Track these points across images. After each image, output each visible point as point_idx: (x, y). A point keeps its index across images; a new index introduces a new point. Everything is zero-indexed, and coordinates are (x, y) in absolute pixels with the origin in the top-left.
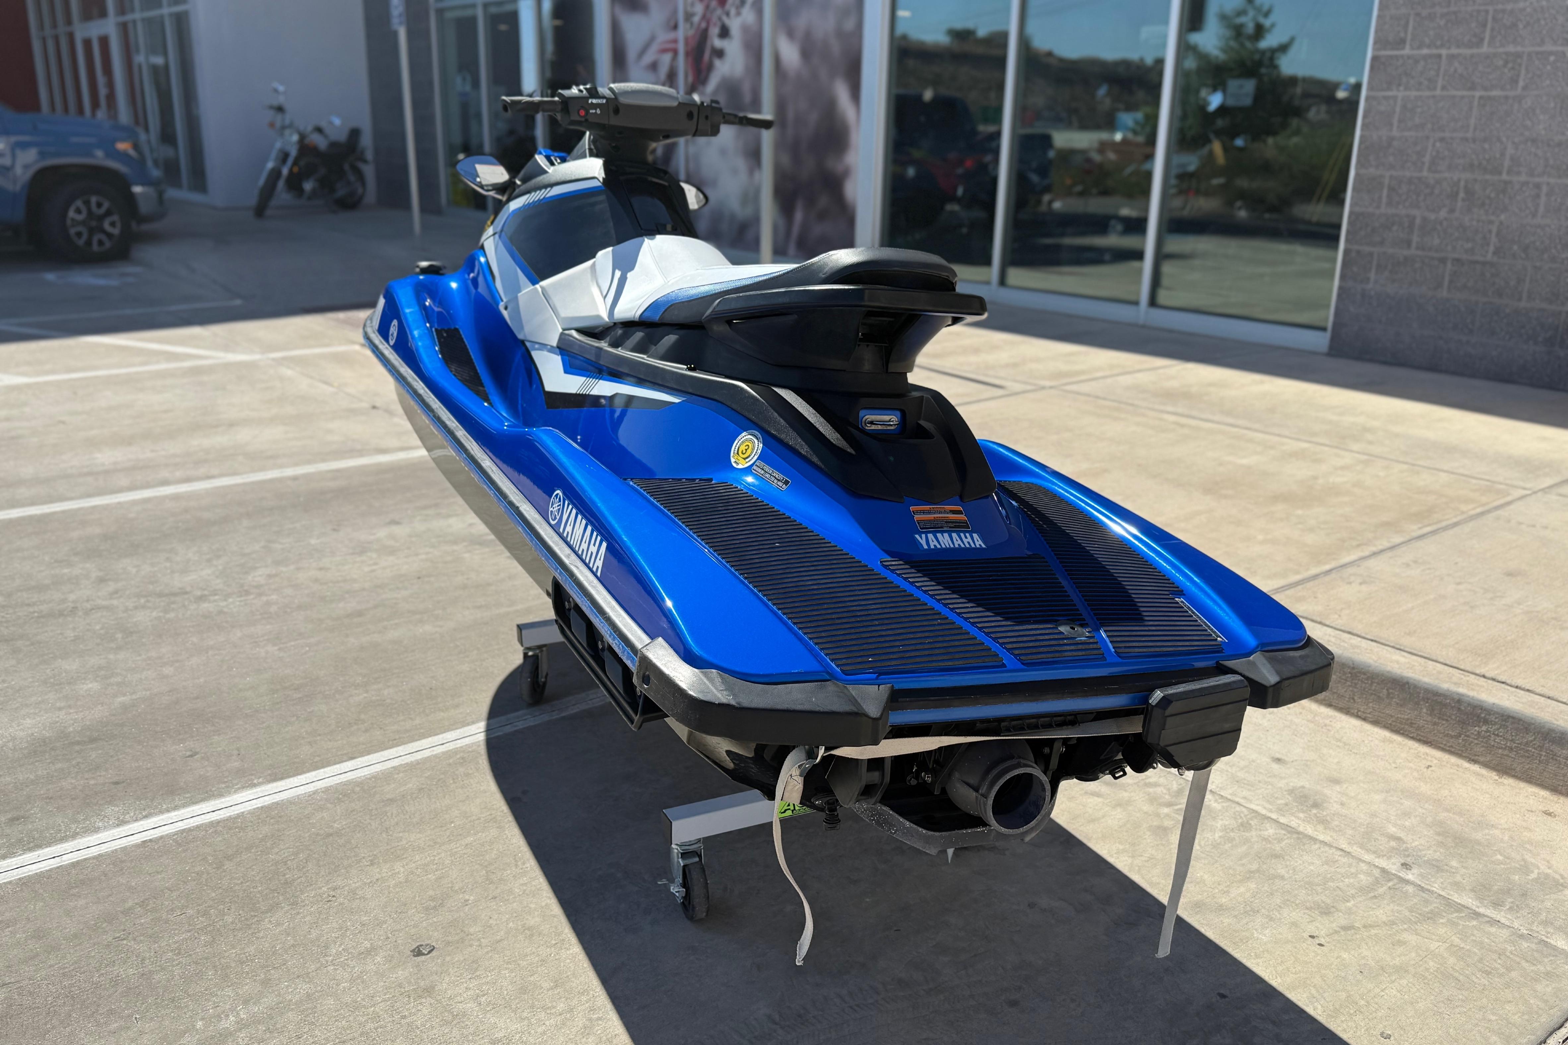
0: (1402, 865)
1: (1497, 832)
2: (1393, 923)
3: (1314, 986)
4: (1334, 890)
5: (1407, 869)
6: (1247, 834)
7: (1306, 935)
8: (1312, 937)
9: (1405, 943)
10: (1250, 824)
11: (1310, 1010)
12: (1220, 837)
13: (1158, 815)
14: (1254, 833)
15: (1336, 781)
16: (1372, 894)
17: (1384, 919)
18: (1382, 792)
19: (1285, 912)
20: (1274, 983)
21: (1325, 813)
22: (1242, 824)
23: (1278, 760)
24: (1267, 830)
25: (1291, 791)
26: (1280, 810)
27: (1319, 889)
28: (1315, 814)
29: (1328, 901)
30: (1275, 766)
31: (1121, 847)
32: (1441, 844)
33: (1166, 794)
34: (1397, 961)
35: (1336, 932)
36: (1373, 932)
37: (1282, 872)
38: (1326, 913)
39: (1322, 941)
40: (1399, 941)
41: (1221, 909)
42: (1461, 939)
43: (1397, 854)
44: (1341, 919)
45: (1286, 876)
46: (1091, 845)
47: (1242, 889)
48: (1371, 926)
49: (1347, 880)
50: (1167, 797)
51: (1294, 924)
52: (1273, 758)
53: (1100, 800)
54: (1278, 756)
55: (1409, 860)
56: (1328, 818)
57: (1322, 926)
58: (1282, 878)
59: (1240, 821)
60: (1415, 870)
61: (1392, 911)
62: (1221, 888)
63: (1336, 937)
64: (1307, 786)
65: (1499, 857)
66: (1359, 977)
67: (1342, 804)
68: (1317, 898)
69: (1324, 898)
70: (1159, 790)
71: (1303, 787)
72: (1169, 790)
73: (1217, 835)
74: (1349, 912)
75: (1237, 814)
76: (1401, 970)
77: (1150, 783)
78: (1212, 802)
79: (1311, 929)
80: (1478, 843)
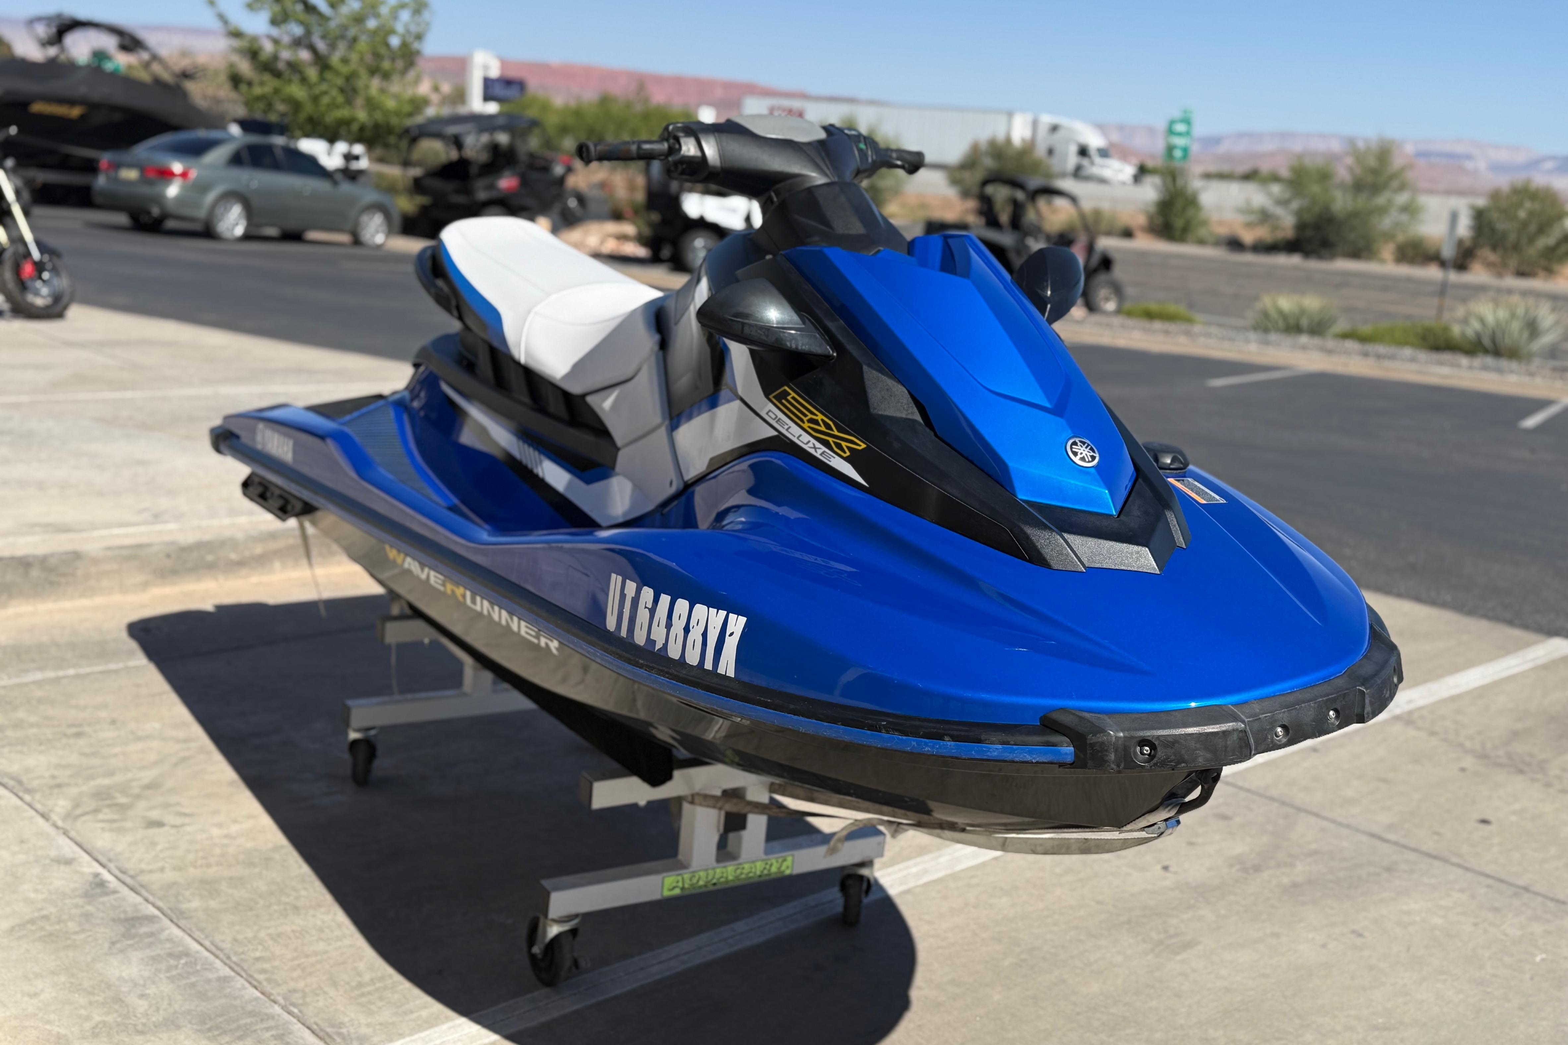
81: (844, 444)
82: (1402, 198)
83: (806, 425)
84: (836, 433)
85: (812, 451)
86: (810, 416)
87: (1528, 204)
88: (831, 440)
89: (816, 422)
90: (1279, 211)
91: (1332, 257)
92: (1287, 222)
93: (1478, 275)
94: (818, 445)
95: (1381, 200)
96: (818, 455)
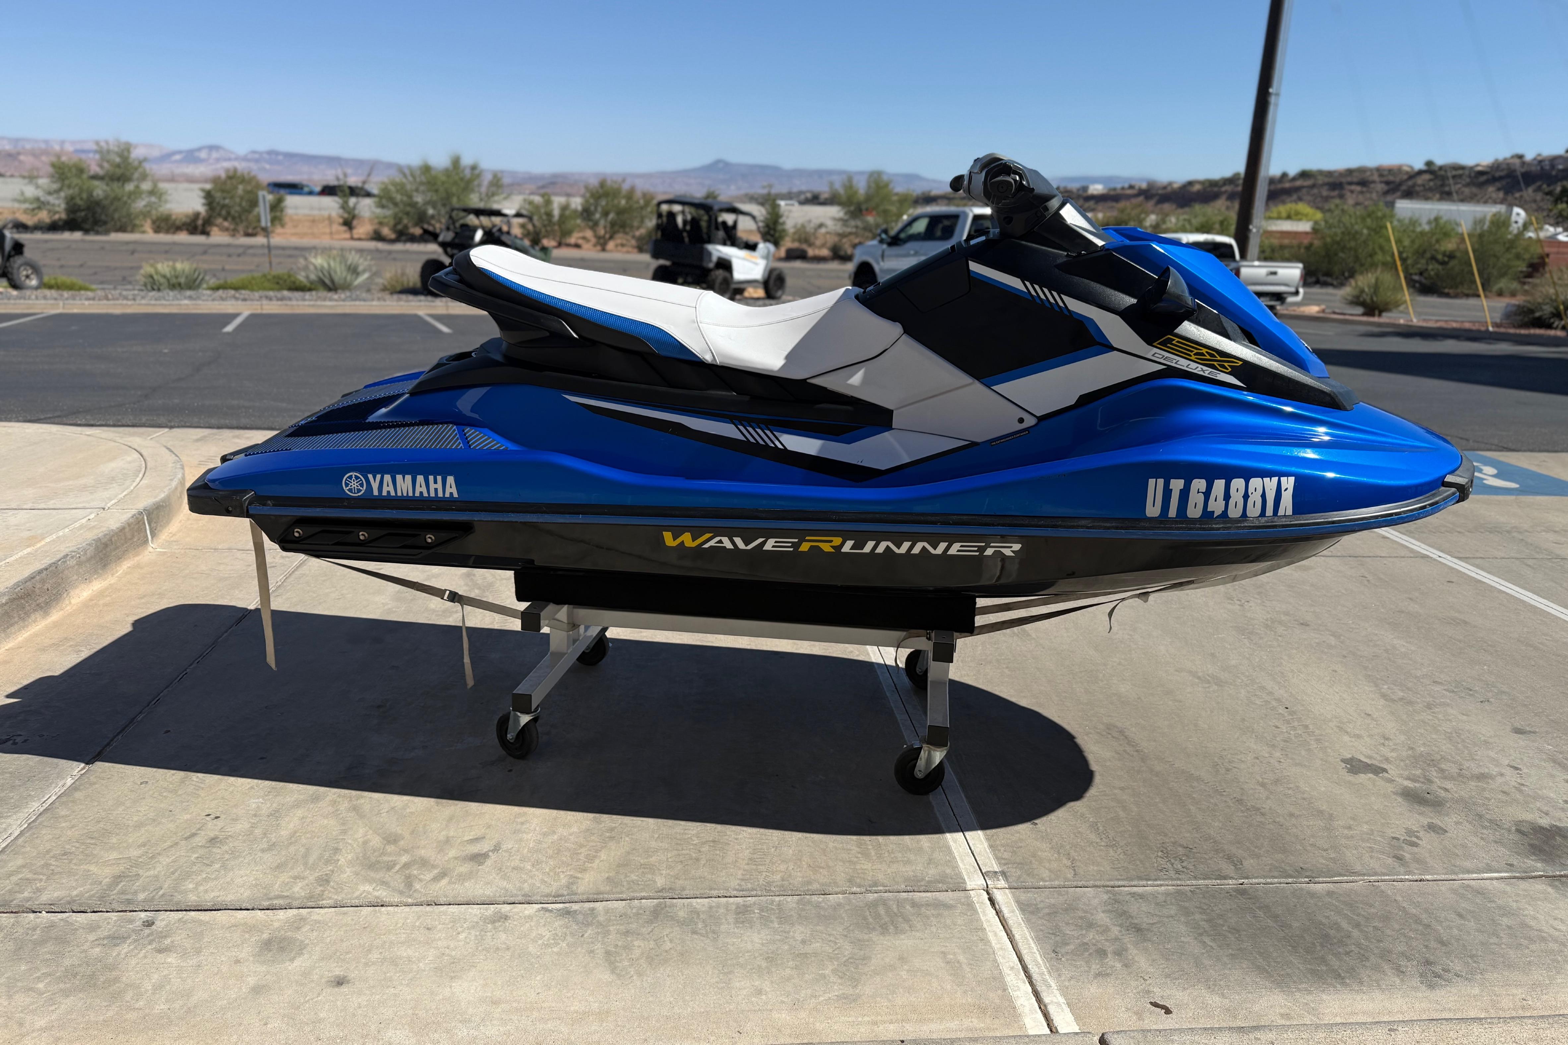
0: (153, 923)
1: (41, 1023)
2: (152, 858)
3: (203, 788)
4: (213, 862)
5: (147, 921)
6: (317, 875)
7: (223, 817)
8: (217, 818)
9: (139, 846)
10: (320, 886)
11: (200, 775)
12: (338, 860)
13: (406, 851)
14: (311, 878)
15: (257, 990)
16: (176, 874)
17: (161, 859)
18: (195, 1007)
19: (247, 826)
20: (232, 779)
21: (253, 939)
22: (328, 881)
23: (340, 982)
24: (301, 888)
25: (302, 948)
26: (303, 919)
27: (227, 856)
28: (263, 933)
29: (214, 850)
30: (338, 972)
31: (408, 810)
32: (112, 968)
33: (419, 875)
34: (143, 830)
35: (199, 829)
36: (169, 843)
37: (267, 856)
38: (213, 839)
39: (208, 818)
40: (144, 846)
41: (297, 805)
42: (89, 871)
43: (161, 932)
44: (199, 840)
45: (260, 854)
46: (432, 801)
47: (291, 825)
48: (172, 846)
49: (204, 876)
50: (415, 872)
51: (235, 820)
52: (348, 982)
53: (466, 838)
54: (344, 989)
55: (147, 931)
56: (247, 936)
57: (212, 829)
58: (263, 851)
59: (332, 884)
60: (139, 923)
61: (155, 868)
62: (308, 820)
63: (198, 826)
64: (288, 963)
65: (41, 986)
66: (171, 808)
67: (237, 962)
68: (226, 848)
69: (218, 851)
70: (428, 876)
71: (292, 960)
72: (420, 880)
73: (342, 861)
74: (193, 849)
75: (339, 890)
76: (139, 826)
77: (443, 877)
78: (371, 889)
79: (219, 823)
80: (66, 993)
81: (1226, 364)
82: (146, 186)
83: (1193, 358)
84: (1219, 358)
85: (1201, 373)
86: (1196, 351)
87: (241, 188)
88: (1215, 363)
89: (1203, 354)
90: (51, 199)
91: (107, 232)
92: (59, 207)
93: (218, 237)
94: (1205, 368)
95: (130, 187)
96: (1206, 375)
